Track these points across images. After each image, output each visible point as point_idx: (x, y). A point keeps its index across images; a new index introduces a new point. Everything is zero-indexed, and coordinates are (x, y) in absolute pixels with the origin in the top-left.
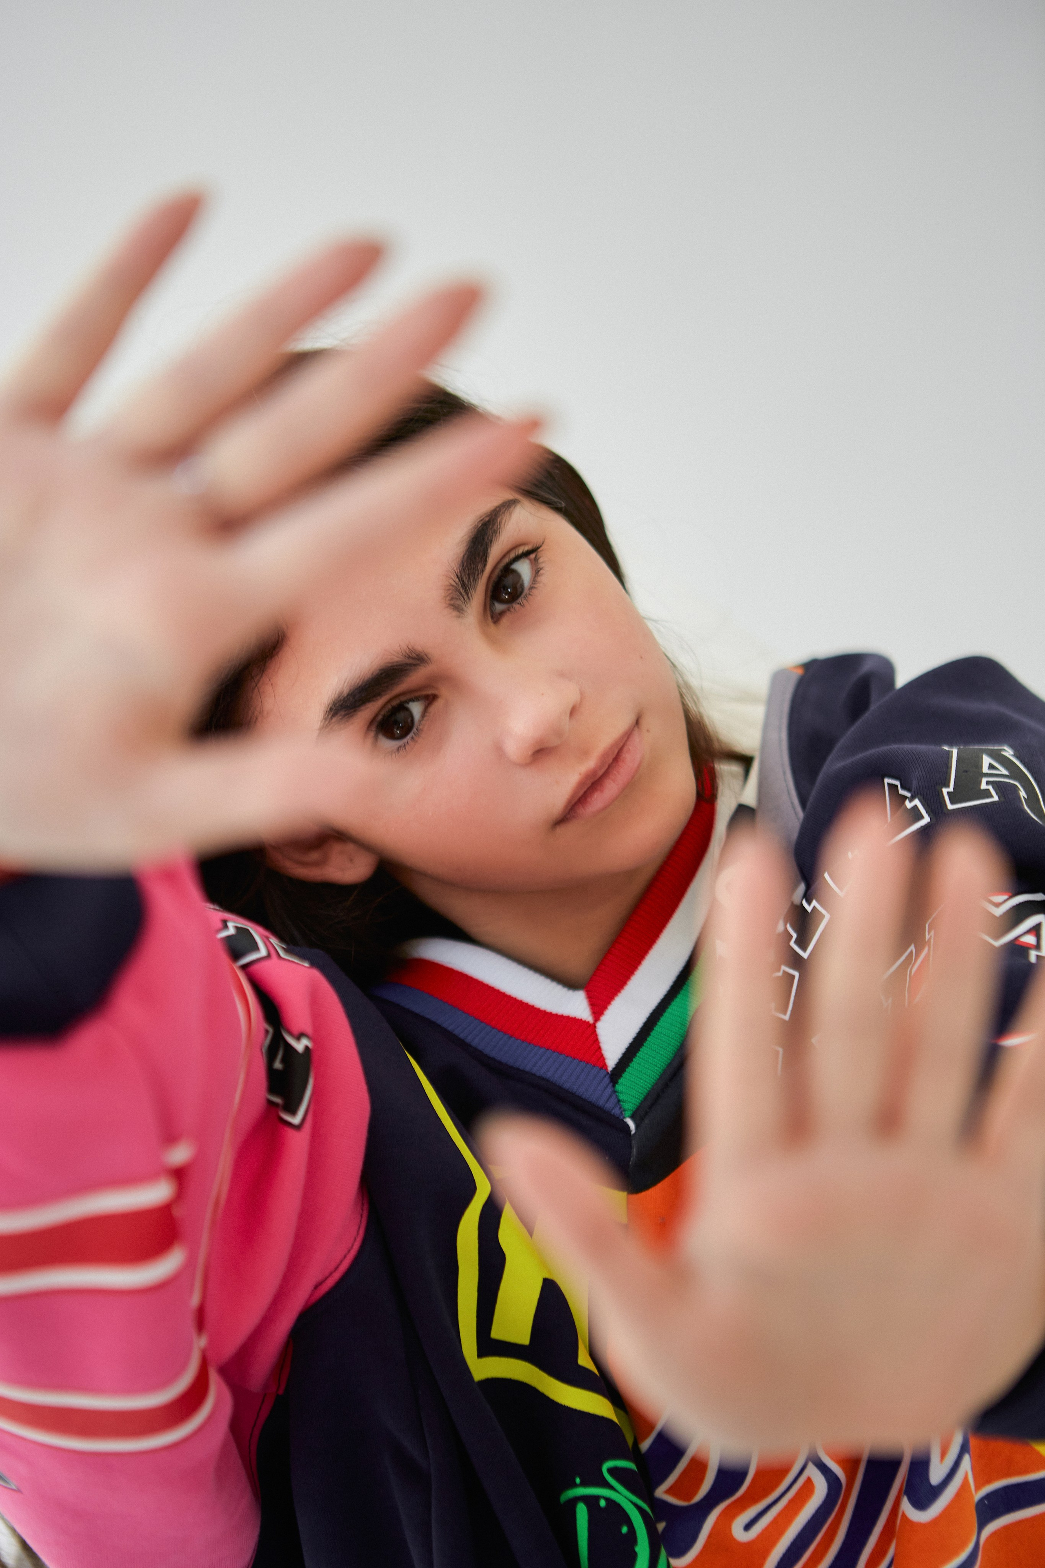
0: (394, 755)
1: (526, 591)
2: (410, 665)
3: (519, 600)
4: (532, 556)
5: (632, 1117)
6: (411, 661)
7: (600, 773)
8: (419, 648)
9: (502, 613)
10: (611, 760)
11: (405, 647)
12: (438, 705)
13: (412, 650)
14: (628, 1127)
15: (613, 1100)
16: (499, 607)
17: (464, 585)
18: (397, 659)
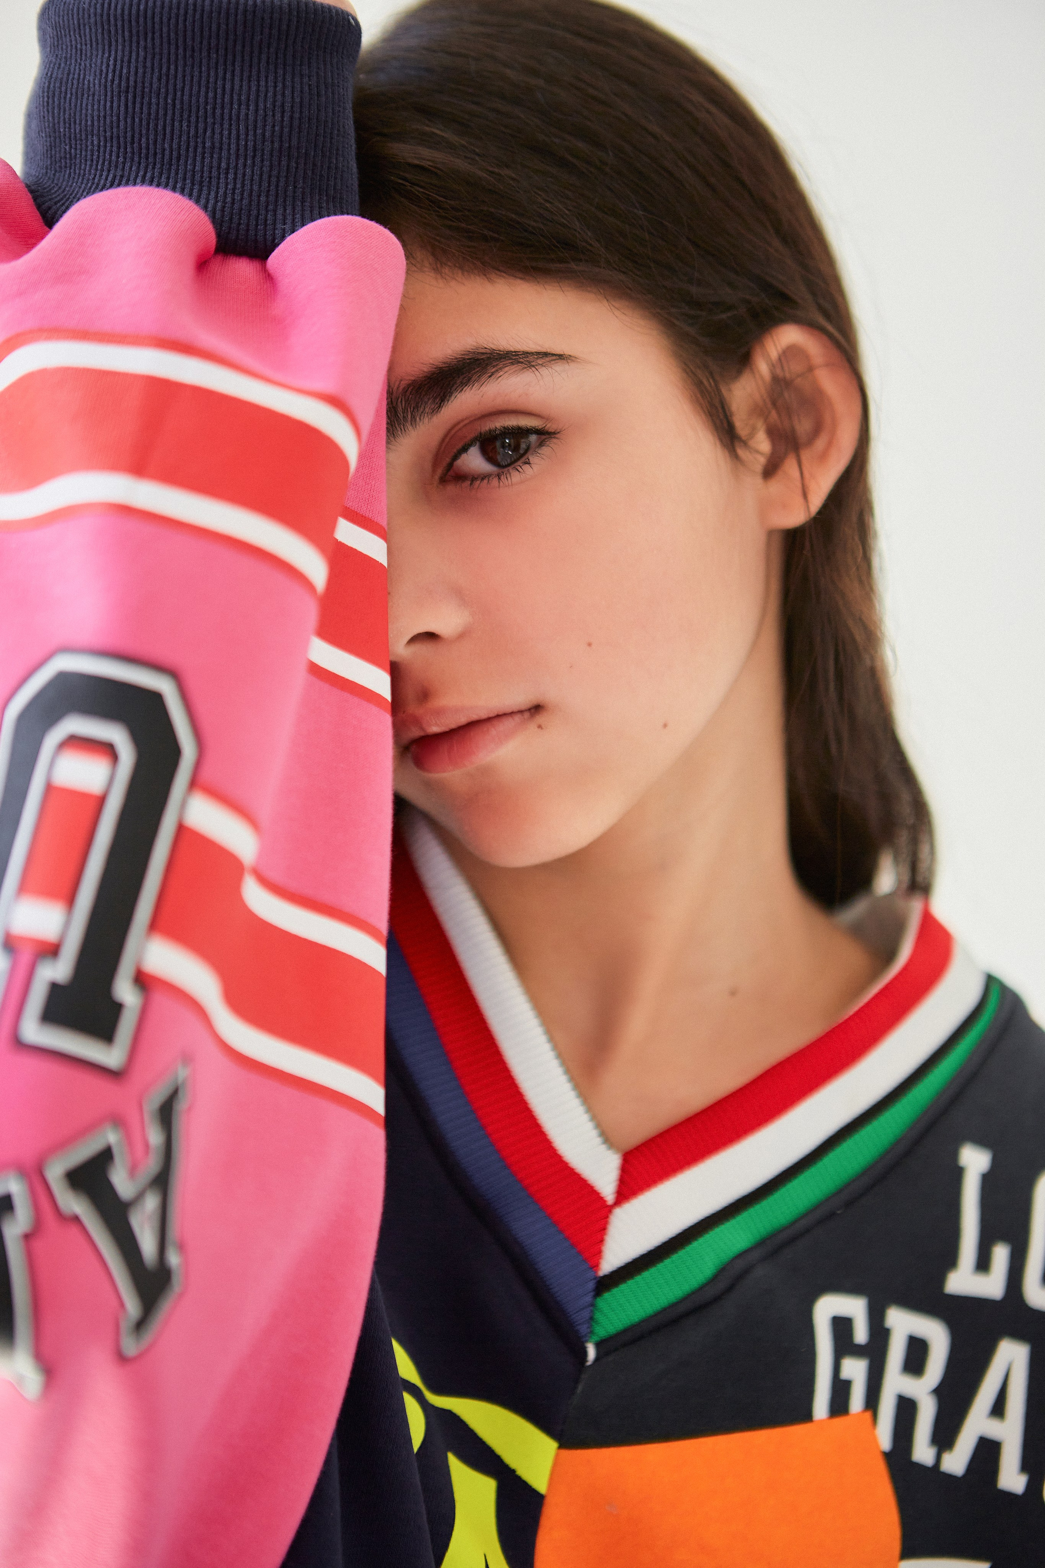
5: (598, 1345)
14: (585, 1353)
15: (585, 1314)
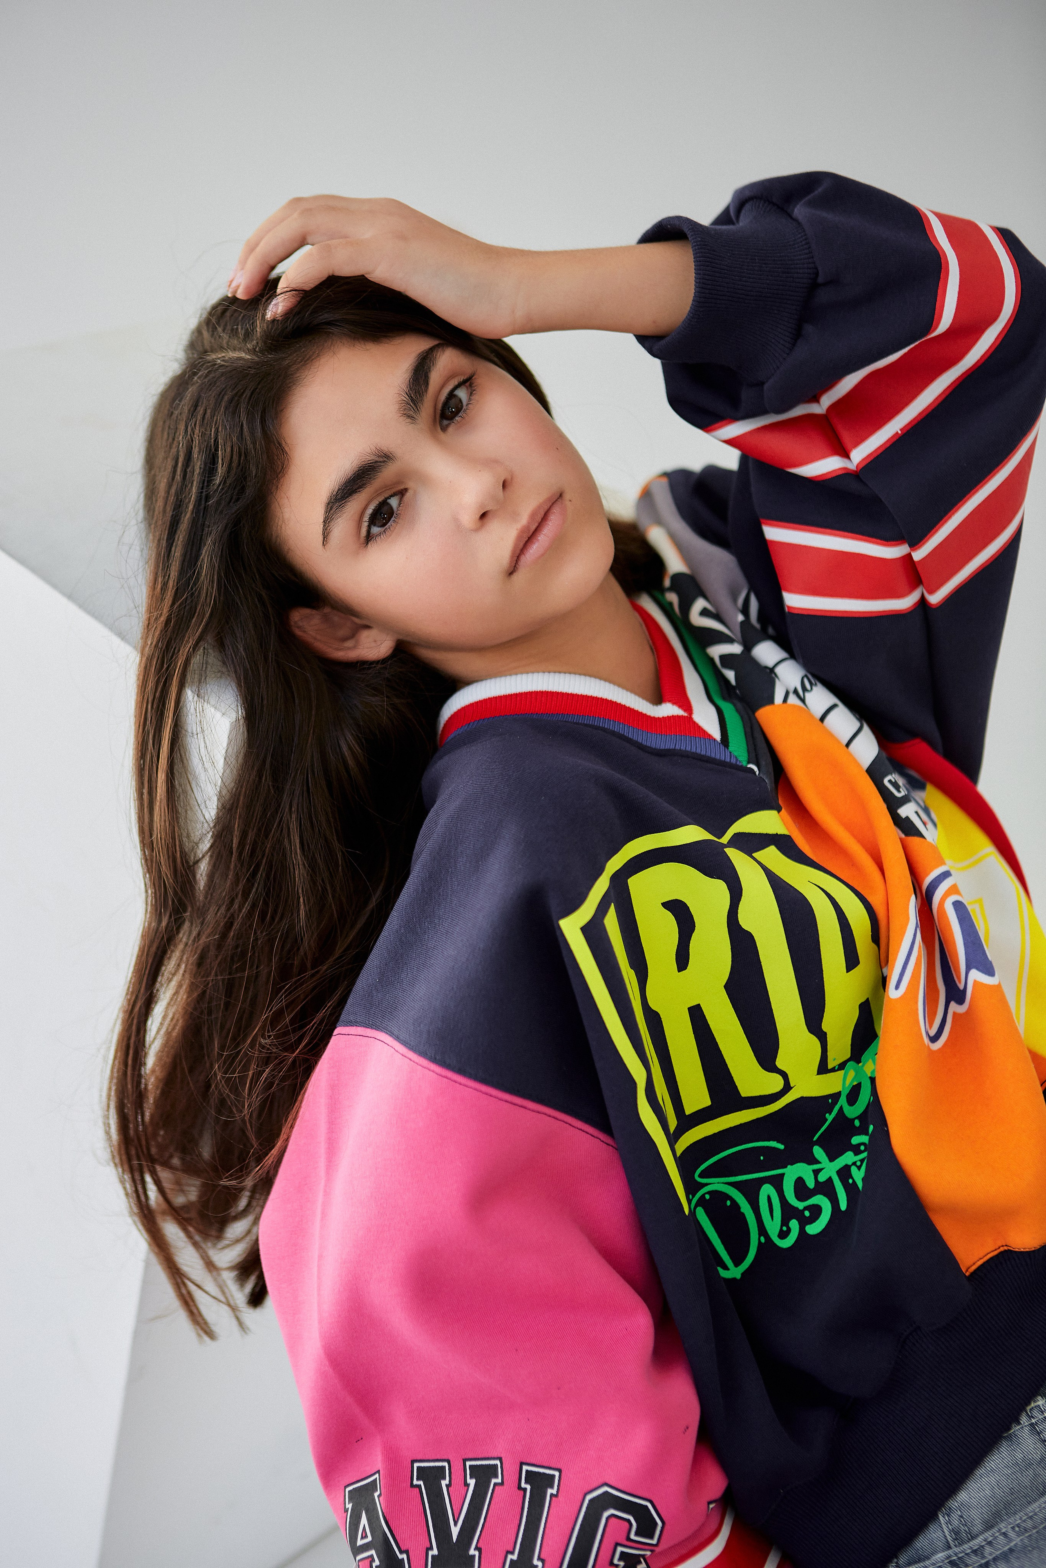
0: (382, 536)
1: (464, 407)
2: (381, 462)
3: (460, 414)
4: (467, 384)
6: (381, 460)
7: (534, 527)
8: (385, 449)
9: (448, 426)
10: (540, 520)
11: (375, 449)
12: (408, 495)
13: (380, 451)
16: (445, 422)
17: (412, 400)
18: (370, 458)
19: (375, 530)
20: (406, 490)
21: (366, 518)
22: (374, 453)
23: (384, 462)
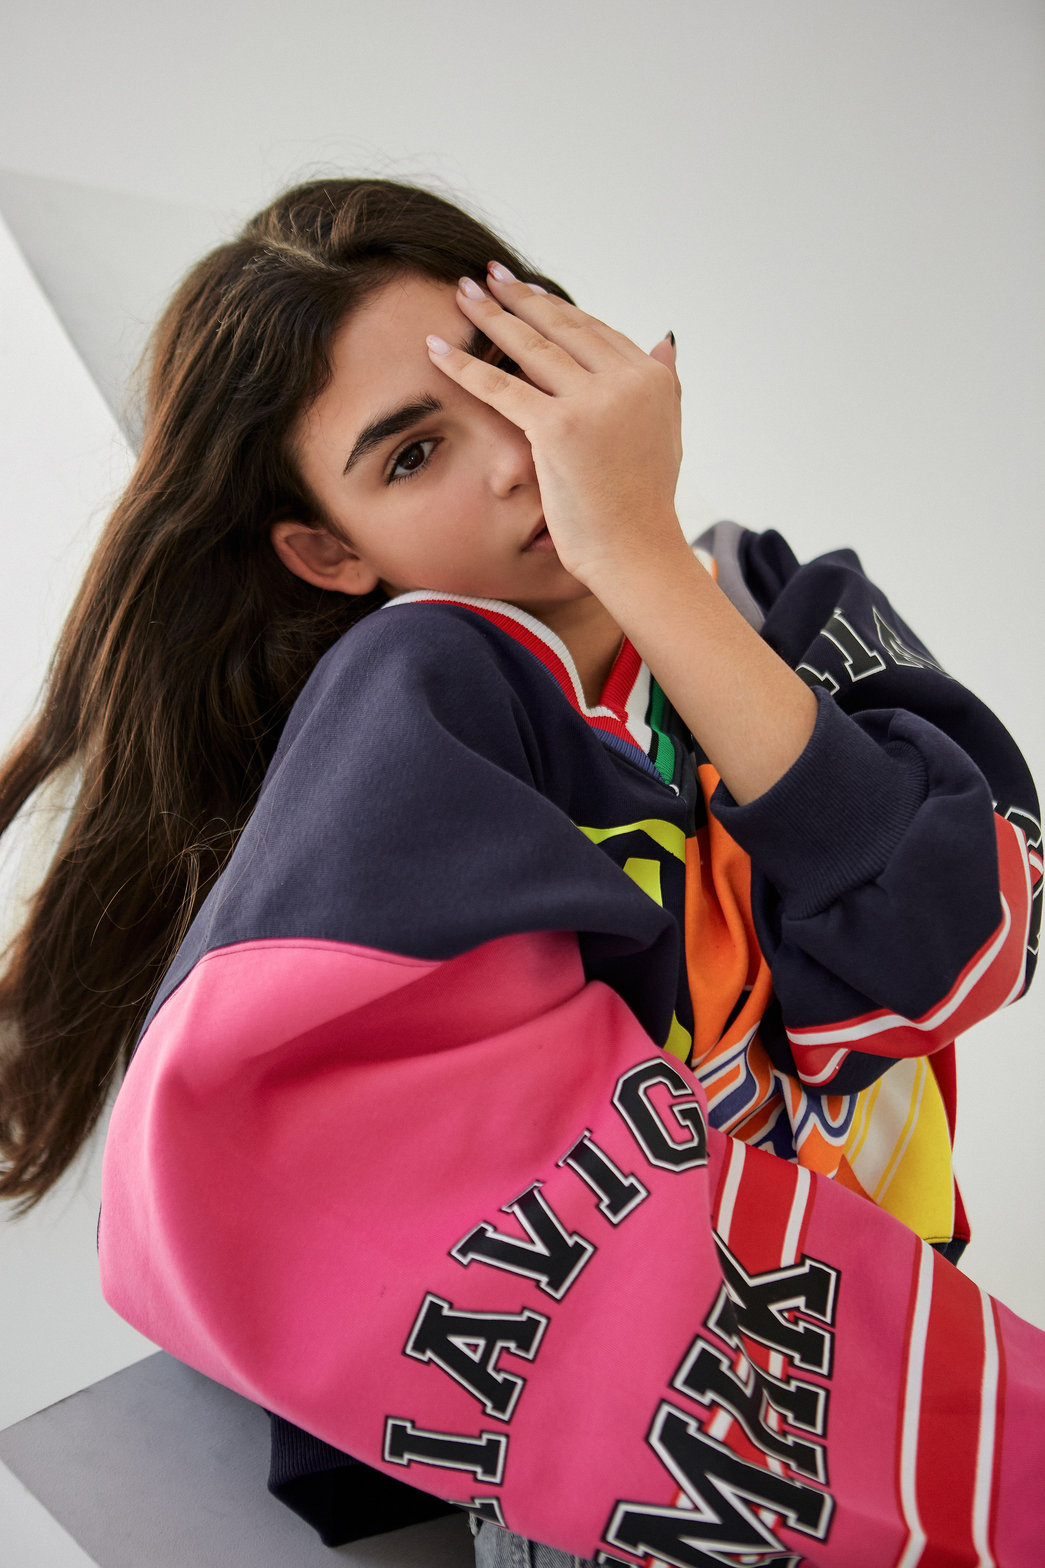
0: (407, 478)
2: (427, 408)
6: (428, 406)
8: (435, 397)
11: (425, 394)
12: (444, 445)
13: (429, 397)
18: (418, 402)
19: (400, 471)
20: (442, 439)
21: (395, 456)
22: (423, 398)
23: (430, 409)
